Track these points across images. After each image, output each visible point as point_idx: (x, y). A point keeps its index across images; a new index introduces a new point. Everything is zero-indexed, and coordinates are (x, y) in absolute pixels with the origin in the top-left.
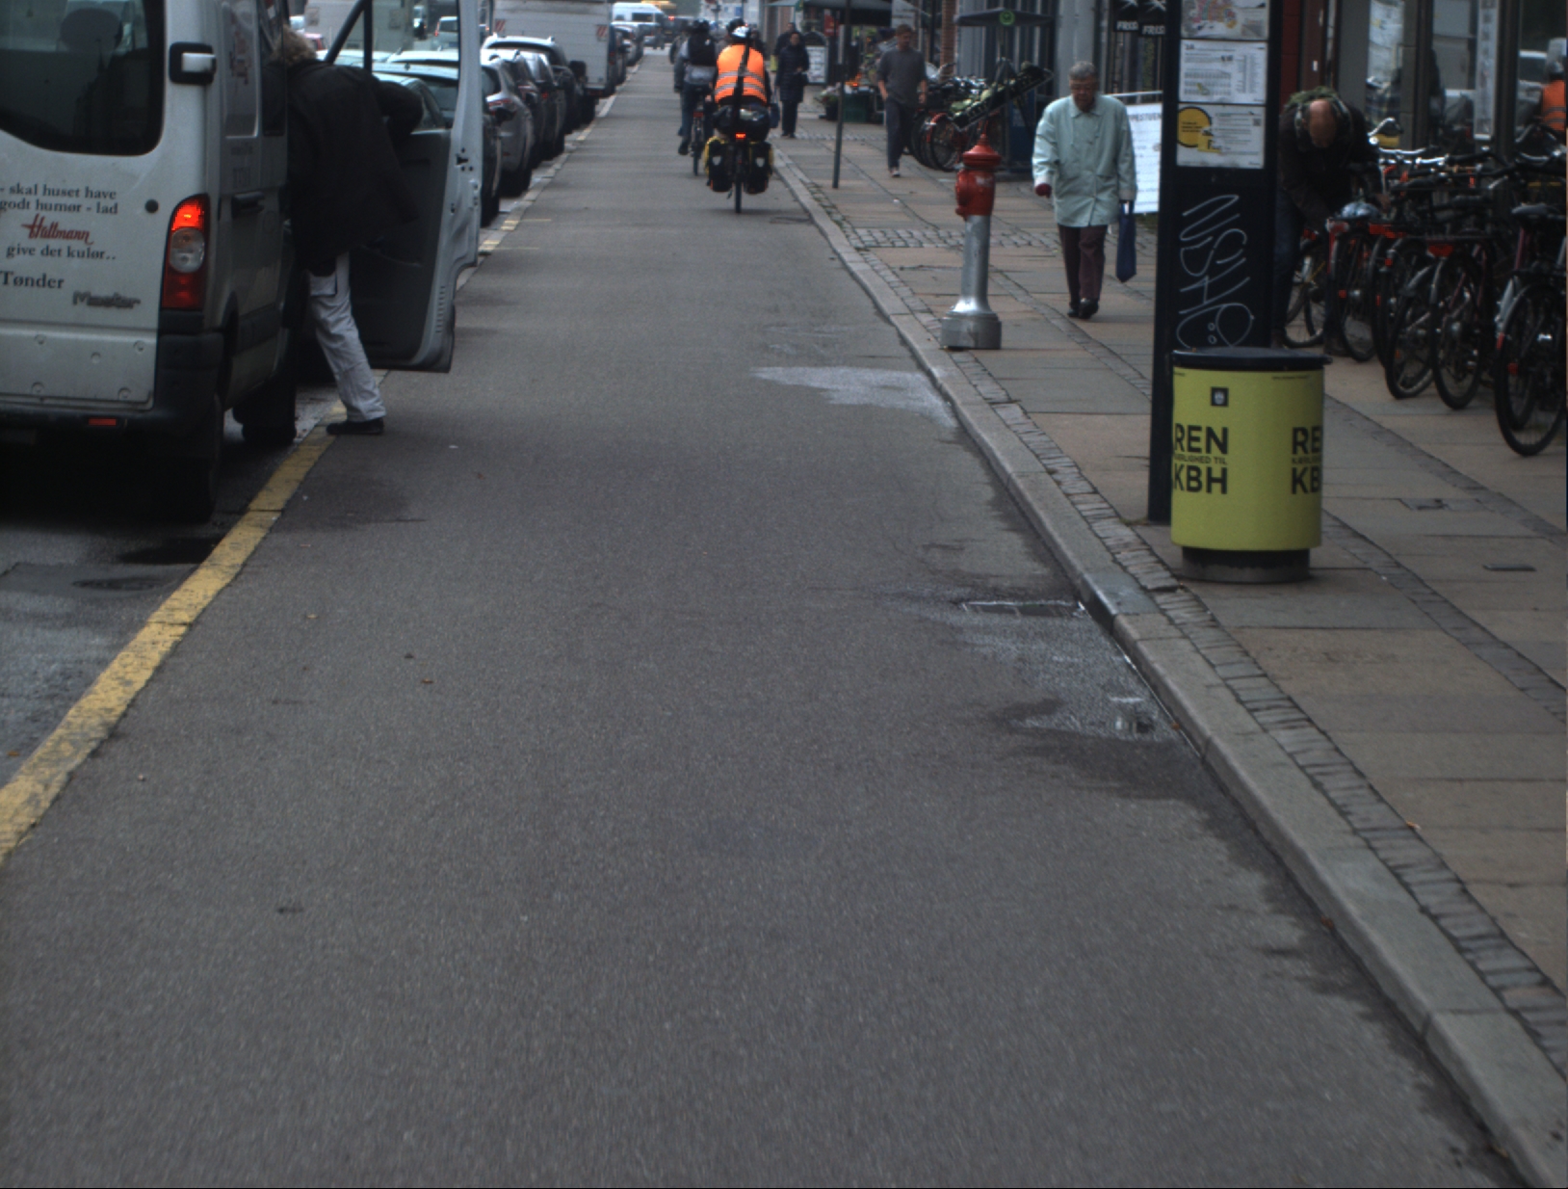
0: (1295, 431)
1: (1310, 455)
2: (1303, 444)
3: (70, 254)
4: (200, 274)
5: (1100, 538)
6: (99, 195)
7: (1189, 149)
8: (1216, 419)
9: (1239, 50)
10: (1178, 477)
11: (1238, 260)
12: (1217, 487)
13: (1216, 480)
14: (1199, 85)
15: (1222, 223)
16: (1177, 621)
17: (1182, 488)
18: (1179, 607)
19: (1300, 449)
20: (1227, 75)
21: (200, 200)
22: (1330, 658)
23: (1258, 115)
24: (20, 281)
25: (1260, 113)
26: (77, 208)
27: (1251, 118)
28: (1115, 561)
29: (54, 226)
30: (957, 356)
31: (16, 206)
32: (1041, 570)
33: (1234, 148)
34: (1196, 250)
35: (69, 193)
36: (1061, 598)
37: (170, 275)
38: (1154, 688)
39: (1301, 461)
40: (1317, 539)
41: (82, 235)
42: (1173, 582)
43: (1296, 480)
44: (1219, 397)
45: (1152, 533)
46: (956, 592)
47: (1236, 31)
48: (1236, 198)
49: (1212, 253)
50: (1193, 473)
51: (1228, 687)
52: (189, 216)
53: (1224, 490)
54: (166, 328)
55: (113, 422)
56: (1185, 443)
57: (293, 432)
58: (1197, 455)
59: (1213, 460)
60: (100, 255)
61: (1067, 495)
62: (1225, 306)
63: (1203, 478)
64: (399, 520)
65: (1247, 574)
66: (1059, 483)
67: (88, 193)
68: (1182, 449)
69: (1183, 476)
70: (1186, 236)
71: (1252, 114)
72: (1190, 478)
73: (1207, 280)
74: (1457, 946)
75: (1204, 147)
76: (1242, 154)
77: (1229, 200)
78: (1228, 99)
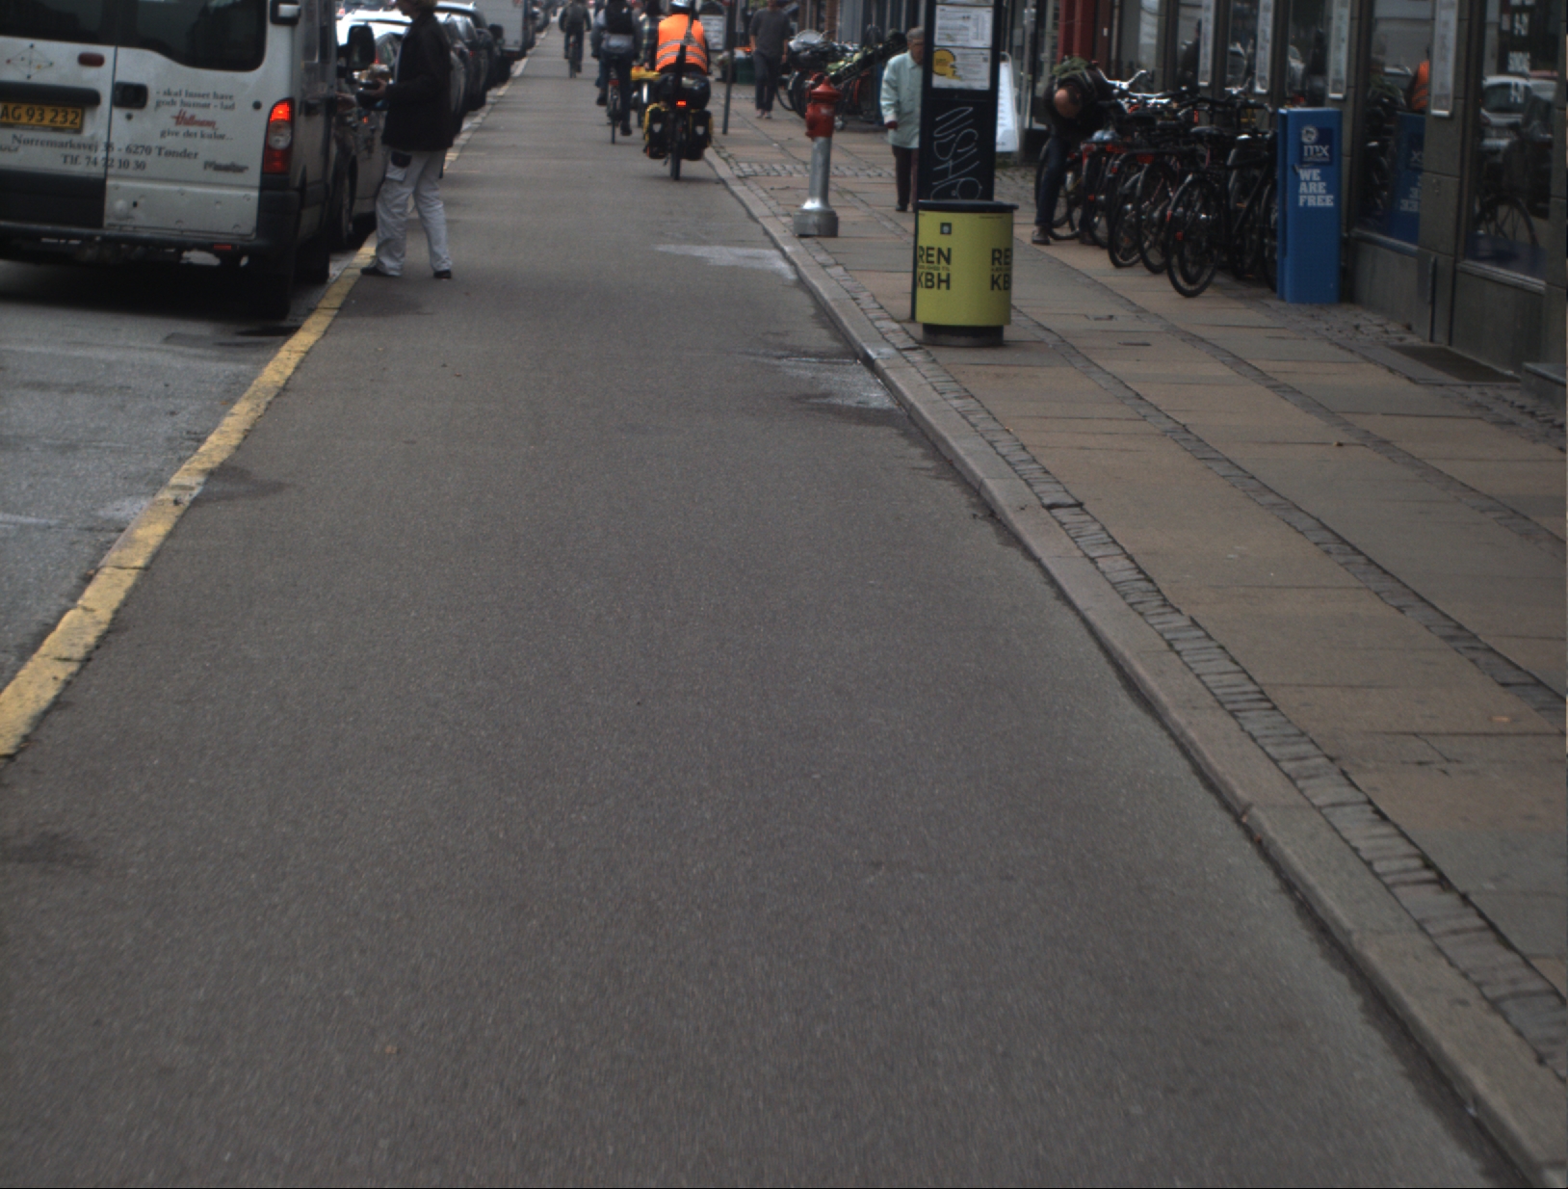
0: (994, 251)
1: (1003, 266)
2: (998, 259)
3: (203, 136)
4: (288, 151)
5: (878, 328)
6: (222, 97)
7: (941, 77)
8: (944, 242)
9: (974, 12)
10: (920, 279)
11: (972, 149)
12: (943, 285)
13: (943, 281)
14: (947, 35)
15: (962, 125)
16: (912, 361)
17: (922, 286)
18: (917, 357)
19: (996, 262)
20: (966, 29)
21: (289, 101)
22: (998, 376)
23: (987, 55)
24: (170, 154)
25: (988, 53)
26: (207, 106)
27: (981, 57)
28: (883, 338)
29: (192, 117)
30: (804, 240)
31: (168, 103)
32: (836, 345)
33: (970, 76)
34: (944, 142)
35: (203, 96)
36: (846, 358)
37: (268, 151)
38: (890, 390)
39: (997, 270)
40: (1009, 321)
41: (211, 124)
42: (917, 345)
43: (994, 282)
44: (946, 229)
45: (911, 327)
46: (780, 353)
48: (971, 109)
49: (955, 145)
50: (929, 277)
51: (932, 385)
52: (281, 112)
53: (948, 288)
54: (264, 186)
55: (229, 247)
56: (924, 258)
58: (931, 265)
59: (941, 269)
60: (222, 137)
61: (863, 310)
62: (962, 180)
63: (936, 280)
65: (963, 341)
66: (858, 304)
67: (216, 96)
68: (923, 262)
69: (923, 279)
70: (938, 133)
71: (982, 54)
72: (927, 280)
73: (951, 163)
74: (1009, 463)
75: (950, 75)
76: (975, 80)
77: (966, 110)
78: (967, 44)
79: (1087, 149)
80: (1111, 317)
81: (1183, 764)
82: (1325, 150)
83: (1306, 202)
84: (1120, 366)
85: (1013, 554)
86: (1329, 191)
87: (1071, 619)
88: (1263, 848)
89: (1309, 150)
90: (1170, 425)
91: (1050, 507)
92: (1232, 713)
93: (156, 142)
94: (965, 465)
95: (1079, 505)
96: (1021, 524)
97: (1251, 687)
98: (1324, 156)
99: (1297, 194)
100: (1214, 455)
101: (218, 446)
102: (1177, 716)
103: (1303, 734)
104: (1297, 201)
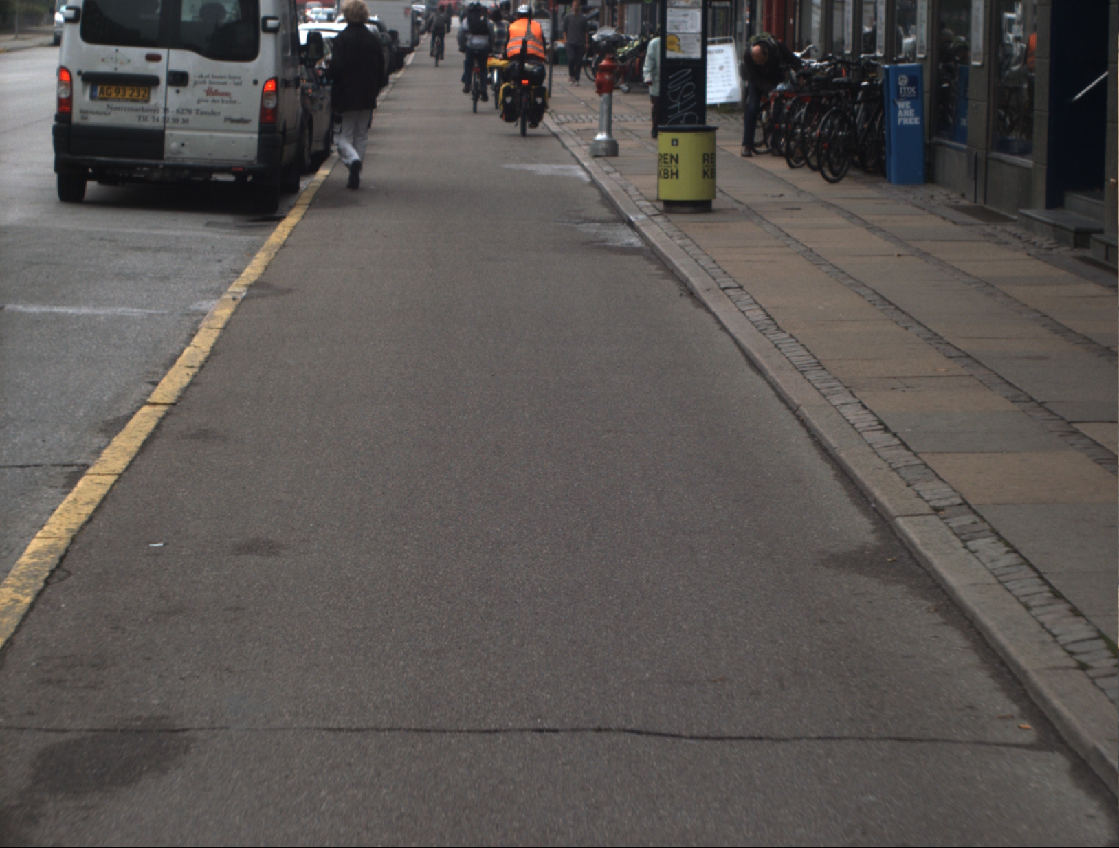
0: (704, 155)
1: (710, 164)
2: (707, 160)
3: (223, 102)
4: (275, 109)
5: (637, 206)
6: (234, 78)
7: (672, 52)
8: (673, 151)
9: (691, 12)
10: (660, 174)
11: (691, 95)
12: (674, 177)
13: (674, 174)
15: (685, 81)
17: (662, 178)
18: (659, 219)
19: (706, 162)
20: (686, 22)
21: (275, 79)
23: (698, 37)
24: (203, 113)
26: (225, 83)
27: (696, 39)
28: (641, 210)
29: (216, 91)
30: (597, 159)
31: (201, 83)
32: (612, 216)
33: (689, 51)
35: (221, 77)
36: (618, 222)
37: (263, 110)
38: (642, 238)
39: (707, 166)
40: (714, 197)
41: (227, 94)
42: (659, 213)
43: (705, 174)
45: (656, 203)
46: (577, 221)
47: (689, 4)
48: (690, 71)
49: (681, 92)
52: (270, 86)
53: (677, 177)
54: (262, 131)
55: (241, 169)
56: (662, 160)
58: (667, 165)
60: (235, 102)
61: (629, 195)
62: (686, 114)
63: (670, 173)
65: (687, 209)
66: (627, 193)
67: (230, 77)
68: (662, 163)
69: (662, 173)
70: (672, 85)
71: (696, 37)
72: (665, 174)
73: (679, 104)
74: (705, 269)
75: (677, 50)
76: (692, 53)
77: (687, 71)
78: (687, 31)
79: (772, 96)
80: (781, 195)
81: (772, 393)
82: (913, 90)
83: (902, 122)
84: (782, 220)
85: (701, 312)
86: (916, 114)
87: (726, 337)
88: (803, 422)
89: (903, 90)
90: (802, 249)
91: (724, 289)
92: (802, 372)
93: (194, 106)
94: (679, 271)
95: (741, 287)
96: (706, 297)
97: (814, 361)
98: (912, 93)
99: (896, 117)
100: (824, 262)
101: (251, 274)
102: (772, 373)
103: (835, 378)
104: (896, 121)
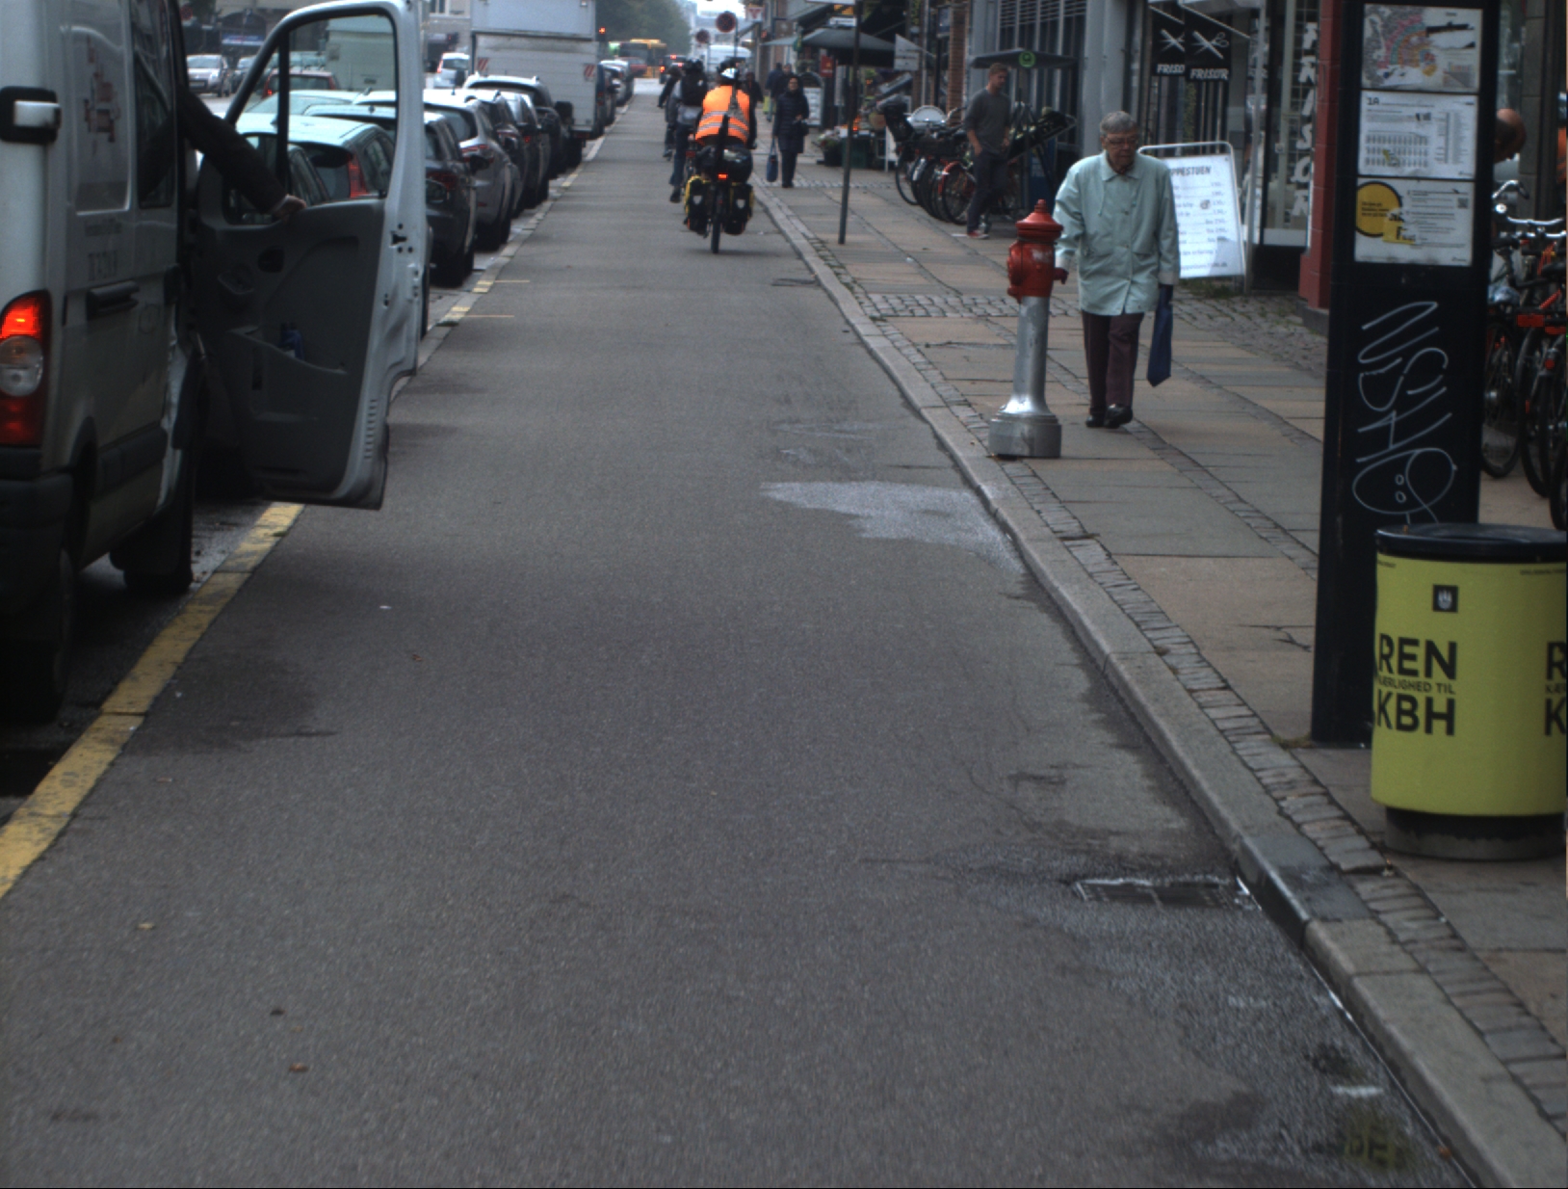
0: (1551, 646)
2: (1560, 665)
4: (38, 399)
5: (1251, 769)
7: (1371, 240)
8: (1440, 630)
9: (1442, 106)
10: (1382, 709)
11: (1436, 389)
12: (1439, 726)
13: (1439, 716)
14: (1386, 152)
15: (1416, 340)
16: (1402, 937)
17: (1389, 725)
20: (1423, 140)
21: (37, 299)
23: (1465, 194)
25: (1468, 190)
27: (1455, 198)
30: (1010, 467)
33: (1431, 237)
34: (1379, 375)
36: (1212, 872)
39: (1558, 688)
42: (1373, 859)
43: (1551, 717)
44: (1445, 598)
45: (1321, 763)
47: (1436, 80)
48: (1435, 305)
49: (1401, 379)
50: (1406, 705)
51: (1516, 1079)
52: (22, 320)
53: (1450, 731)
56: (1394, 661)
57: (187, 576)
58: (1411, 679)
59: (1435, 688)
61: (1191, 691)
62: (1418, 451)
63: (1421, 713)
64: (300, 734)
66: (1174, 670)
68: (1390, 670)
69: (1391, 708)
70: (1365, 357)
71: (1456, 192)
72: (1400, 712)
73: (1393, 417)
75: (1392, 236)
76: (1442, 245)
77: (1425, 308)
78: (1424, 172)
